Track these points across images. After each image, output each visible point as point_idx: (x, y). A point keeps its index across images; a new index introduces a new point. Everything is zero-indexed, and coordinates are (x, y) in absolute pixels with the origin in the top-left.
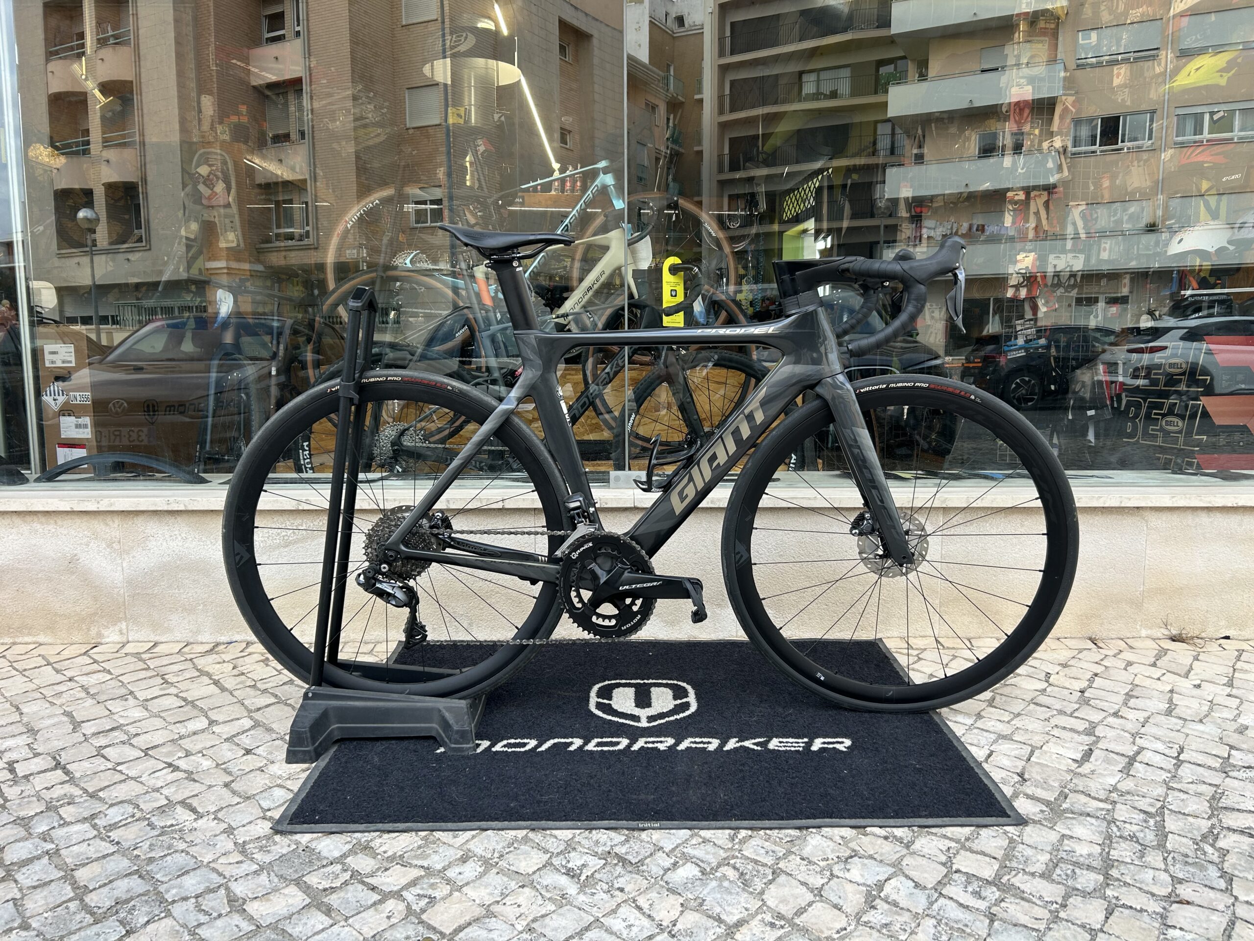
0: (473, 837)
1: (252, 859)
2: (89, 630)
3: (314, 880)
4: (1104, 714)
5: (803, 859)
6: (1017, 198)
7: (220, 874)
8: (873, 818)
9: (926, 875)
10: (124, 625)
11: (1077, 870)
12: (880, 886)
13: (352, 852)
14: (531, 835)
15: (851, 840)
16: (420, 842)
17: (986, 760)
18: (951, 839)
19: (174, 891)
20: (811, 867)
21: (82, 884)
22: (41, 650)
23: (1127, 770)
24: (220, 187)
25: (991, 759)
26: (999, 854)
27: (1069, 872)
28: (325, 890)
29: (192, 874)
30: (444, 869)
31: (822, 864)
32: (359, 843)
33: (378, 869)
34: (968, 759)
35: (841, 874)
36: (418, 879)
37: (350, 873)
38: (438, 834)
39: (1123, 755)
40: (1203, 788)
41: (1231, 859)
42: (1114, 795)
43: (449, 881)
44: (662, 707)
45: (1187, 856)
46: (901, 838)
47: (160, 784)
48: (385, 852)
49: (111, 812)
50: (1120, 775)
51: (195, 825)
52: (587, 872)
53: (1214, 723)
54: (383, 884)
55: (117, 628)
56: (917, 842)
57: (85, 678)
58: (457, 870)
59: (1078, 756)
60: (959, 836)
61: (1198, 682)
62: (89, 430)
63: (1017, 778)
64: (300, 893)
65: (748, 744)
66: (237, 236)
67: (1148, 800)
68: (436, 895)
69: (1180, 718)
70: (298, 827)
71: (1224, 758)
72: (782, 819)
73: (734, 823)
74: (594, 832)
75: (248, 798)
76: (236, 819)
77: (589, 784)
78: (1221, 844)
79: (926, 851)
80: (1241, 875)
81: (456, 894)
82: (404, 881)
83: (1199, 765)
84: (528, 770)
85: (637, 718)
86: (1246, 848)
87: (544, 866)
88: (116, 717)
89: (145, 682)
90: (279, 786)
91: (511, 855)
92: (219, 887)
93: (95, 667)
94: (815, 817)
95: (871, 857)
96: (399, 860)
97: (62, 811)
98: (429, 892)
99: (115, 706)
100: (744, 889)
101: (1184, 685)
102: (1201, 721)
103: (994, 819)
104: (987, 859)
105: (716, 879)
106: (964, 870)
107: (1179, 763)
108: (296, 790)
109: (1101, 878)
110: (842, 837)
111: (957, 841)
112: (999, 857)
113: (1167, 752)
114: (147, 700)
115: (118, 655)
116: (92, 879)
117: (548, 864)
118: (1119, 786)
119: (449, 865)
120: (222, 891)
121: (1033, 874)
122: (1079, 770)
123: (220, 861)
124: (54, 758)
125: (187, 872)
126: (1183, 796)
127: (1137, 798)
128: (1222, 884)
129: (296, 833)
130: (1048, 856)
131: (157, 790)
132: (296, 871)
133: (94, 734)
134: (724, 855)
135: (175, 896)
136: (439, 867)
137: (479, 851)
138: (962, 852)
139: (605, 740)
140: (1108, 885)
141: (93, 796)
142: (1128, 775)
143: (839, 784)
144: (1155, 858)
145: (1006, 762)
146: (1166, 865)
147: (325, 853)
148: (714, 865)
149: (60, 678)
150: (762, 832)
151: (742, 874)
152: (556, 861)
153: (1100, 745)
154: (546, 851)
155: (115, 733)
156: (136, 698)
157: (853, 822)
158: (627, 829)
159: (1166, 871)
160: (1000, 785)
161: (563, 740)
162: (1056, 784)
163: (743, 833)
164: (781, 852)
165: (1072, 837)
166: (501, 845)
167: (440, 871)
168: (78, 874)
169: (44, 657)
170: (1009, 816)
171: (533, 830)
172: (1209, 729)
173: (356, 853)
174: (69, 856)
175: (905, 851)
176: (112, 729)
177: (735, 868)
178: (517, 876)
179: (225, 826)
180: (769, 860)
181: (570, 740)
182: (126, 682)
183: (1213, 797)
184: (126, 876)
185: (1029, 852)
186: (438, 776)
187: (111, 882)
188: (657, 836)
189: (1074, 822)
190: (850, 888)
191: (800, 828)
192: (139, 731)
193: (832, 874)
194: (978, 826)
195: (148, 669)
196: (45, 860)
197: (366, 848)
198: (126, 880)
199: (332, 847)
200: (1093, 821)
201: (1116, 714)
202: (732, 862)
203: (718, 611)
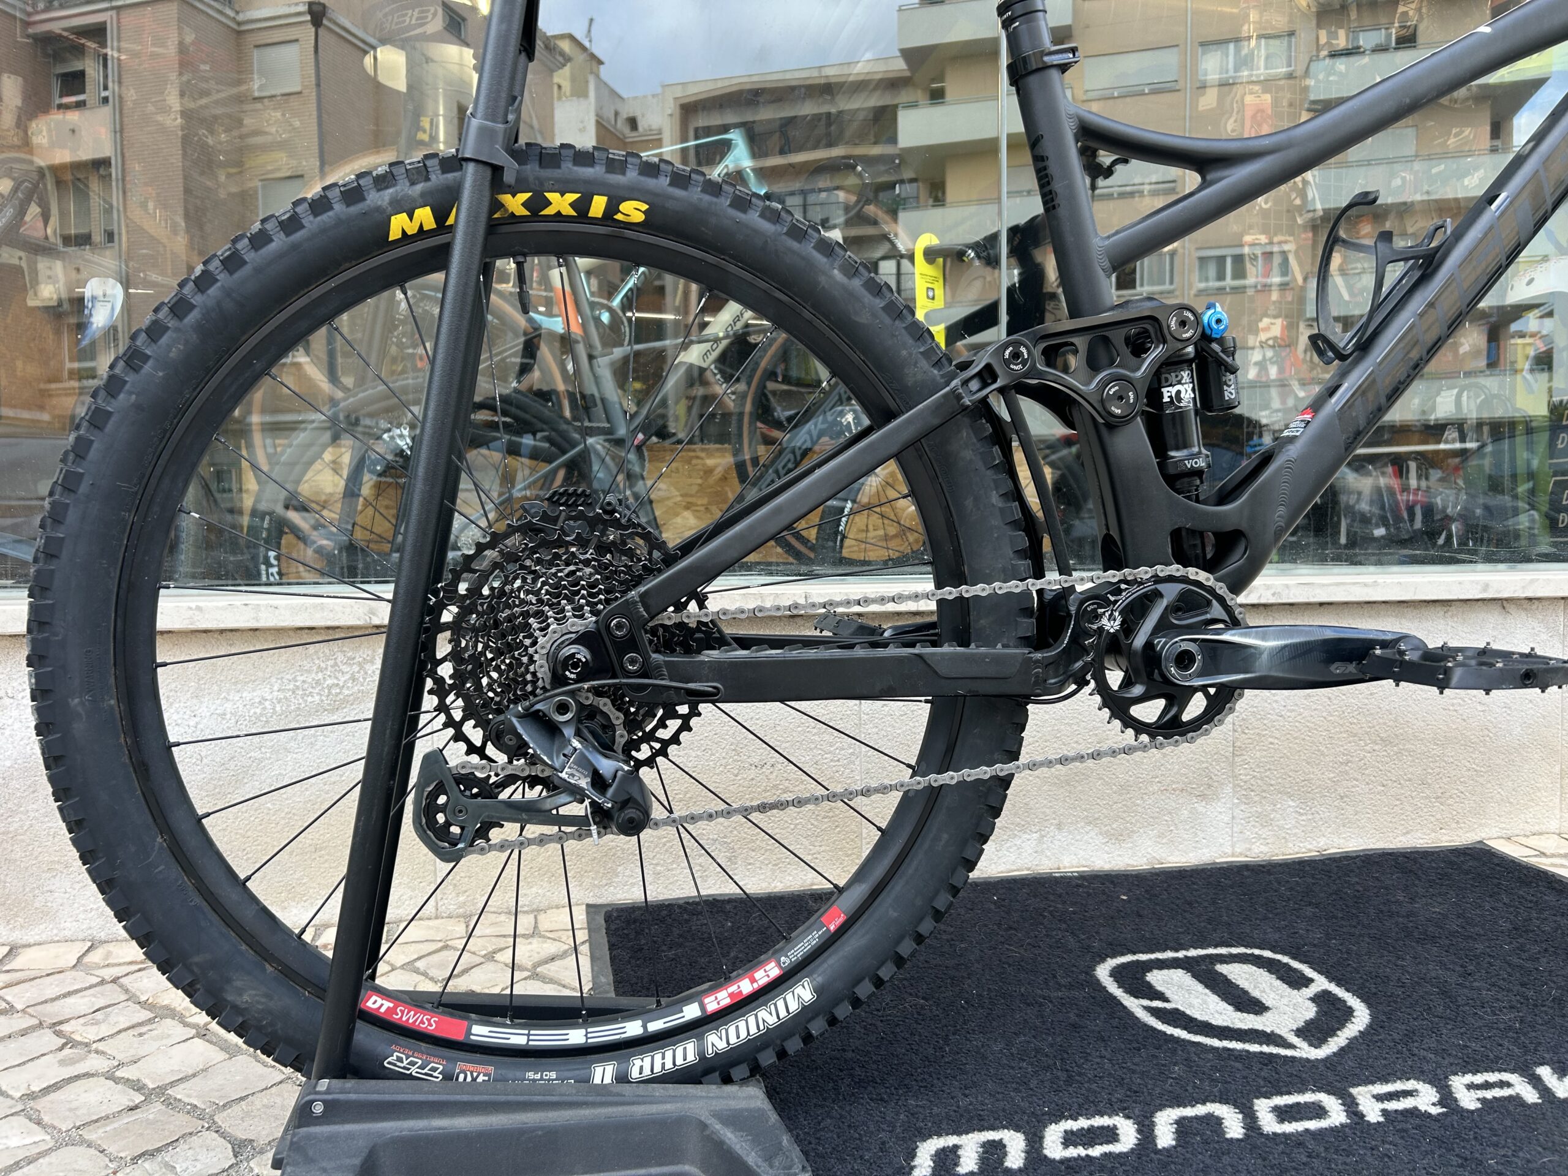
44: (1293, 1008)
85: (1276, 1039)
139: (1281, 1101)
161: (1186, 1112)
203: (1200, 807)
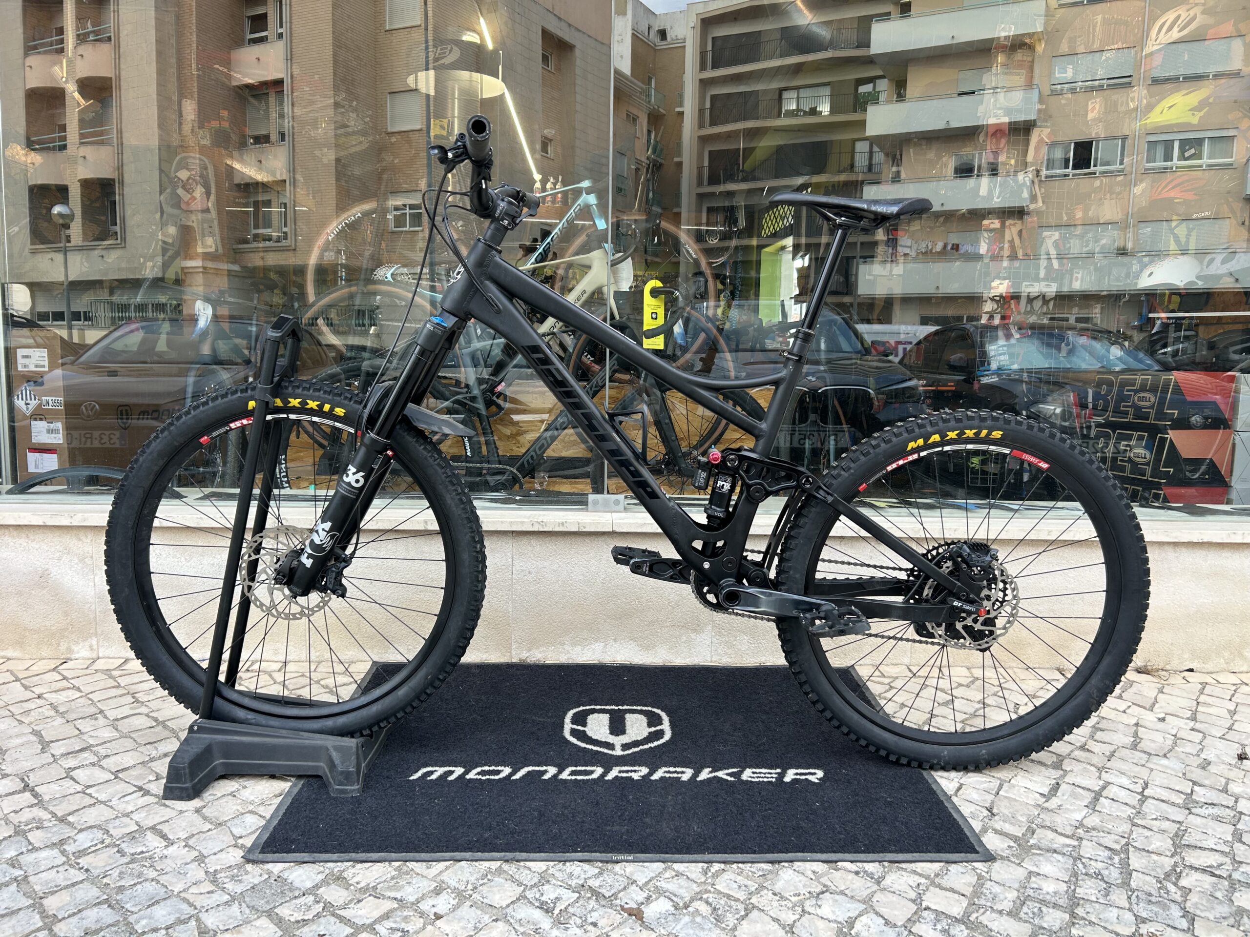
0: (447, 868)
1: (223, 889)
2: (58, 645)
3: (285, 912)
4: (1071, 747)
5: (775, 894)
6: (992, 226)
7: (191, 905)
8: (844, 852)
9: (896, 913)
10: (94, 641)
11: (1044, 909)
12: (851, 923)
13: (325, 882)
14: (505, 867)
15: (823, 875)
16: (393, 873)
17: (956, 794)
18: (920, 875)
19: (144, 922)
20: (783, 903)
21: (51, 913)
22: (9, 665)
23: (1093, 806)
24: (199, 191)
25: (961, 792)
26: (968, 891)
27: (1036, 910)
28: (298, 922)
29: (162, 904)
30: (418, 901)
31: (794, 899)
32: (332, 873)
33: (351, 901)
34: (938, 792)
35: (812, 910)
36: (392, 911)
37: (322, 905)
38: (411, 865)
39: (1089, 790)
40: (1166, 825)
41: (1193, 898)
42: (1080, 831)
43: (422, 914)
44: (637, 734)
45: (1150, 895)
46: (872, 873)
47: (130, 808)
48: (358, 883)
49: (81, 837)
50: (1086, 810)
51: (165, 852)
52: (560, 906)
53: (1178, 758)
54: (356, 917)
55: (87, 644)
56: (887, 877)
57: (54, 695)
58: (431, 902)
59: (1045, 790)
60: (928, 872)
61: (1163, 715)
62: (61, 436)
63: (986, 813)
64: (272, 926)
65: (721, 774)
66: (215, 241)
67: (1113, 837)
68: (409, 928)
69: (1145, 752)
70: (270, 856)
71: (1187, 794)
72: (754, 852)
73: (708, 857)
74: (568, 864)
75: (220, 824)
76: (208, 847)
77: (563, 814)
78: (1183, 882)
79: (896, 887)
80: (1202, 915)
81: (429, 928)
82: (376, 914)
83: (1163, 801)
84: (502, 799)
85: (611, 746)
86: (1207, 886)
87: (518, 899)
88: (85, 737)
89: (115, 700)
90: (251, 812)
91: (485, 887)
92: (190, 918)
93: (65, 684)
94: (787, 851)
95: (842, 893)
96: (372, 891)
97: (30, 836)
98: (403, 925)
99: (85, 726)
100: (716, 925)
101: (1149, 718)
102: (1165, 756)
103: (963, 855)
104: (956, 896)
105: (688, 914)
106: (933, 907)
107: (1144, 799)
108: (268, 816)
109: (1067, 916)
110: (814, 872)
111: (927, 877)
112: (967, 894)
113: (1131, 787)
114: (117, 720)
115: (88, 671)
116: (59, 909)
117: (522, 897)
118: (1085, 822)
119: (423, 898)
120: (193, 923)
121: (1000, 912)
122: (1046, 805)
123: (191, 891)
124: (23, 780)
125: (157, 902)
126: (1149, 833)
127: (1102, 834)
128: (1184, 924)
129: (268, 862)
130: (1015, 894)
131: (127, 815)
132: (268, 902)
133: (63, 755)
134: (697, 889)
135: (144, 927)
136: (412, 899)
137: (453, 883)
138: (931, 888)
139: (579, 768)
140: (1074, 924)
141: (62, 820)
142: (1094, 810)
143: (811, 817)
144: (1119, 897)
145: (975, 796)
146: (1130, 904)
147: (297, 884)
148: (687, 899)
149: (28, 695)
150: (735, 866)
151: (715, 909)
152: (530, 894)
153: (1067, 780)
154: (520, 884)
155: (85, 755)
156: (106, 717)
157: (824, 856)
158: (601, 861)
159: (1130, 910)
160: (969, 820)
161: (537, 768)
162: (1024, 819)
163: (716, 867)
164: (753, 887)
165: (1039, 874)
166: (475, 876)
167: (413, 904)
168: (45, 902)
169: (12, 673)
170: (977, 852)
171: (507, 861)
172: (1171, 763)
173: (329, 884)
174: (38, 884)
175: (875, 887)
176: (82, 750)
177: (707, 902)
178: (490, 909)
179: (197, 854)
180: (741, 895)
181: (544, 768)
182: (96, 700)
183: (1176, 835)
184: (95, 905)
185: (997, 889)
186: (412, 805)
187: (80, 911)
188: (630, 868)
189: (1041, 858)
190: (821, 924)
191: (772, 862)
192: (109, 752)
193: (803, 911)
194: (947, 862)
195: (118, 686)
196: (13, 887)
197: (338, 878)
198: (95, 910)
199: (304, 877)
200: (1059, 857)
201: (1083, 748)
202: (705, 896)
203: (693, 636)
